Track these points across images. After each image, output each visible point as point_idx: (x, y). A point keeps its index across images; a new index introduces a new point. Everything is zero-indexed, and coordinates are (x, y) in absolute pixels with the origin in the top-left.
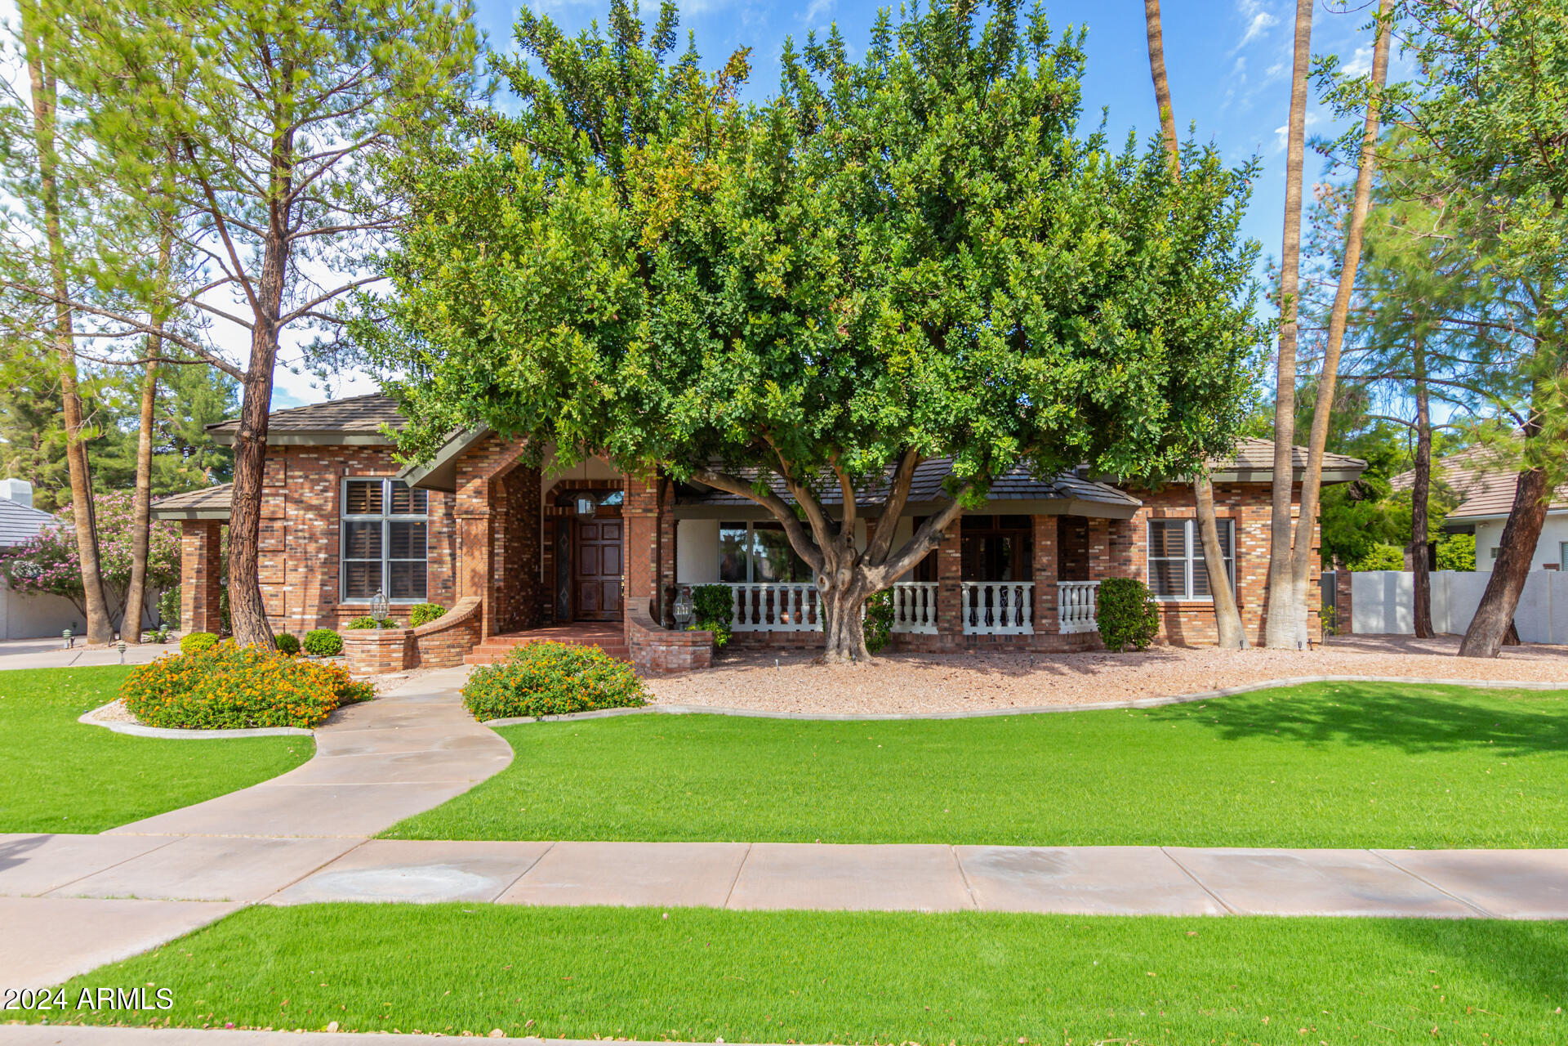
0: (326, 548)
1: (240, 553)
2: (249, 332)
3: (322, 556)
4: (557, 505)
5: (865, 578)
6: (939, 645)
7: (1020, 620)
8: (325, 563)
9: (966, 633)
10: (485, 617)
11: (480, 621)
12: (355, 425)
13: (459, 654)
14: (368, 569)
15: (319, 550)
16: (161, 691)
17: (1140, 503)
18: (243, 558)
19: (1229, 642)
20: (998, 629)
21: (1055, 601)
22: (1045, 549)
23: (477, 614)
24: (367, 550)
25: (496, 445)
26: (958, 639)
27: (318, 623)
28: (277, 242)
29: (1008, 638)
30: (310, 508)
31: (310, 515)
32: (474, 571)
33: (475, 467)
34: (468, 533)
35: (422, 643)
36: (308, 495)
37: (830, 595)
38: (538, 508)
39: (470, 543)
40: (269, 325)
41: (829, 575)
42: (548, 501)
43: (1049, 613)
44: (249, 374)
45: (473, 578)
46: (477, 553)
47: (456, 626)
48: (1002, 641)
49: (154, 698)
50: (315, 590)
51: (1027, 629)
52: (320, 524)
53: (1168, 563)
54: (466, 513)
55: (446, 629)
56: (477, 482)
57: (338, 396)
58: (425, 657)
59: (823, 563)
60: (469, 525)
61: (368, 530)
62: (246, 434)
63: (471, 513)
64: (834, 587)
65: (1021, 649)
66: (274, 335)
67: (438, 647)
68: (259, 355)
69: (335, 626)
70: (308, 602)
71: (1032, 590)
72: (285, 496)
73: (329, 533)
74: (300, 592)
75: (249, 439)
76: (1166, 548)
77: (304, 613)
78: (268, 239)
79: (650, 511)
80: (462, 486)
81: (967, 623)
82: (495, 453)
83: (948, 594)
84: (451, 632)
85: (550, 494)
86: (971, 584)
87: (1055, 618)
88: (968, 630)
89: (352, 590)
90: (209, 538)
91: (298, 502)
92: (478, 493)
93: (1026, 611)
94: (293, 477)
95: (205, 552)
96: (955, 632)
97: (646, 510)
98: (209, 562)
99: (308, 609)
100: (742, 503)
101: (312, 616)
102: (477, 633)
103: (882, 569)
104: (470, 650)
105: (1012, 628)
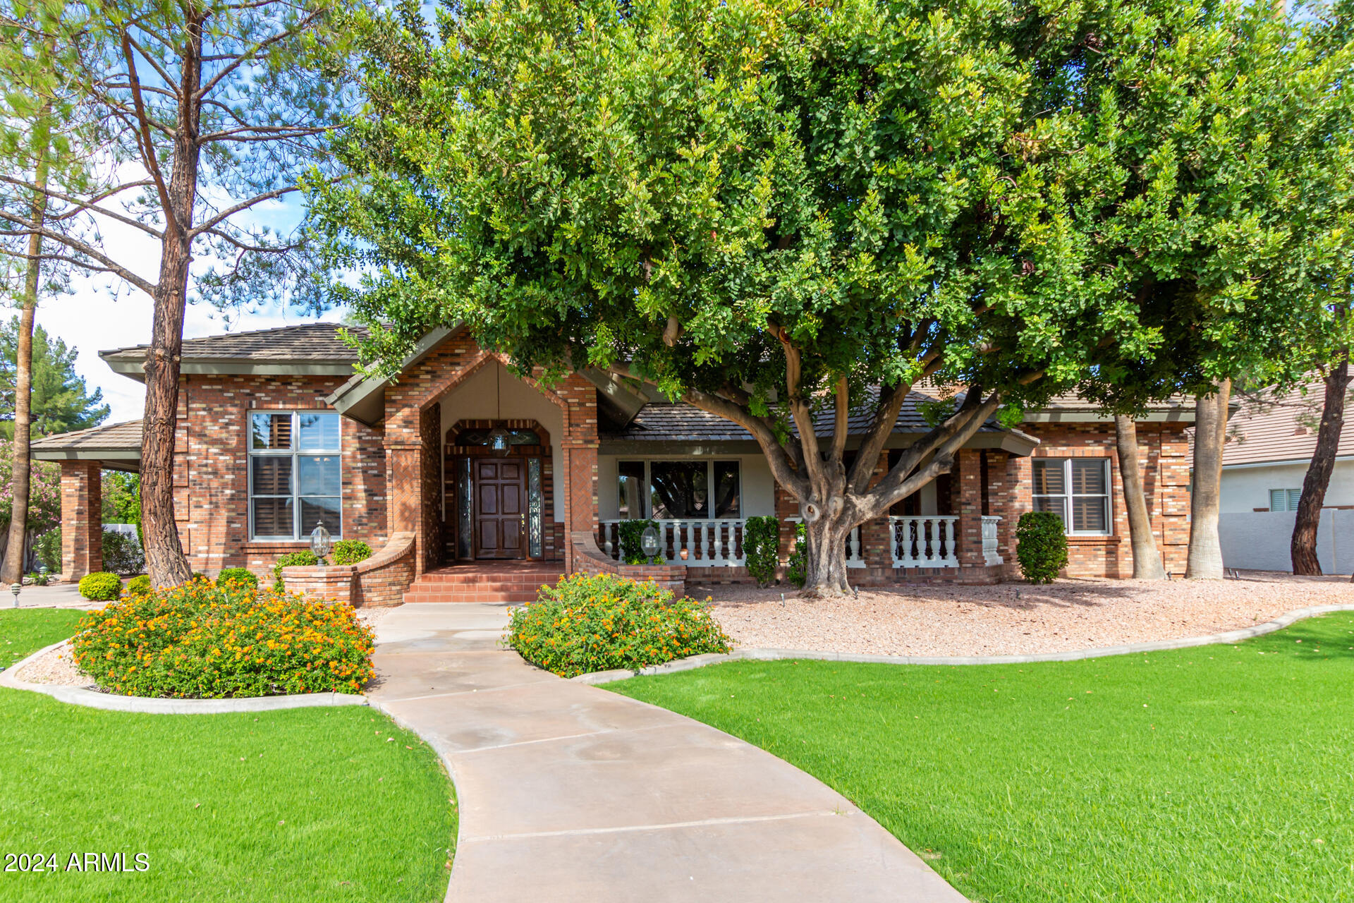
0: (234, 484)
1: (155, 484)
2: (160, 241)
3: (228, 492)
4: (458, 445)
5: (855, 506)
6: (868, 578)
7: (943, 553)
8: (232, 498)
9: (894, 566)
10: (419, 552)
11: (414, 558)
12: (265, 354)
13: (399, 592)
14: (276, 506)
15: (224, 486)
16: (131, 645)
17: (1038, 441)
18: (158, 489)
19: (1149, 574)
20: (923, 562)
21: (979, 534)
22: (969, 483)
23: (412, 551)
24: (276, 486)
25: (427, 372)
26: (888, 573)
27: (226, 562)
28: (187, 141)
29: (936, 571)
30: (214, 442)
31: (214, 450)
32: (404, 504)
33: (405, 395)
34: (399, 464)
35: (365, 581)
36: (213, 429)
37: (819, 526)
38: (439, 447)
39: (402, 476)
40: (182, 233)
41: (819, 503)
42: (448, 441)
43: (973, 546)
44: (160, 286)
45: (402, 513)
46: (407, 487)
47: (395, 562)
48: (930, 574)
49: (124, 654)
50: (220, 527)
51: (952, 561)
52: (227, 459)
53: (1048, 500)
54: (397, 443)
55: (387, 566)
56: (406, 411)
57: (235, 330)
58: (368, 595)
59: (808, 492)
60: (398, 456)
61: (276, 465)
62: (159, 352)
63: (402, 443)
64: (824, 517)
65: (948, 582)
66: (186, 244)
67: (380, 585)
68: (170, 265)
69: (245, 564)
70: (214, 540)
71: (956, 525)
72: (188, 428)
73: (235, 469)
74: (205, 530)
75: (162, 358)
76: (1044, 486)
77: (208, 552)
78: (178, 139)
79: (592, 442)
80: (392, 415)
81: (895, 558)
82: (426, 381)
83: (877, 527)
84: (392, 568)
85: (449, 433)
86: (896, 518)
87: (980, 551)
88: (897, 564)
89: (260, 529)
90: (89, 479)
91: (201, 436)
92: (407, 423)
93: (950, 544)
94: (193, 410)
95: (86, 493)
96: (885, 565)
97: (587, 442)
98: (91, 503)
99: (213, 547)
100: (664, 438)
101: (218, 555)
102: (412, 570)
103: (871, 498)
104: (407, 588)
105: (936, 562)
